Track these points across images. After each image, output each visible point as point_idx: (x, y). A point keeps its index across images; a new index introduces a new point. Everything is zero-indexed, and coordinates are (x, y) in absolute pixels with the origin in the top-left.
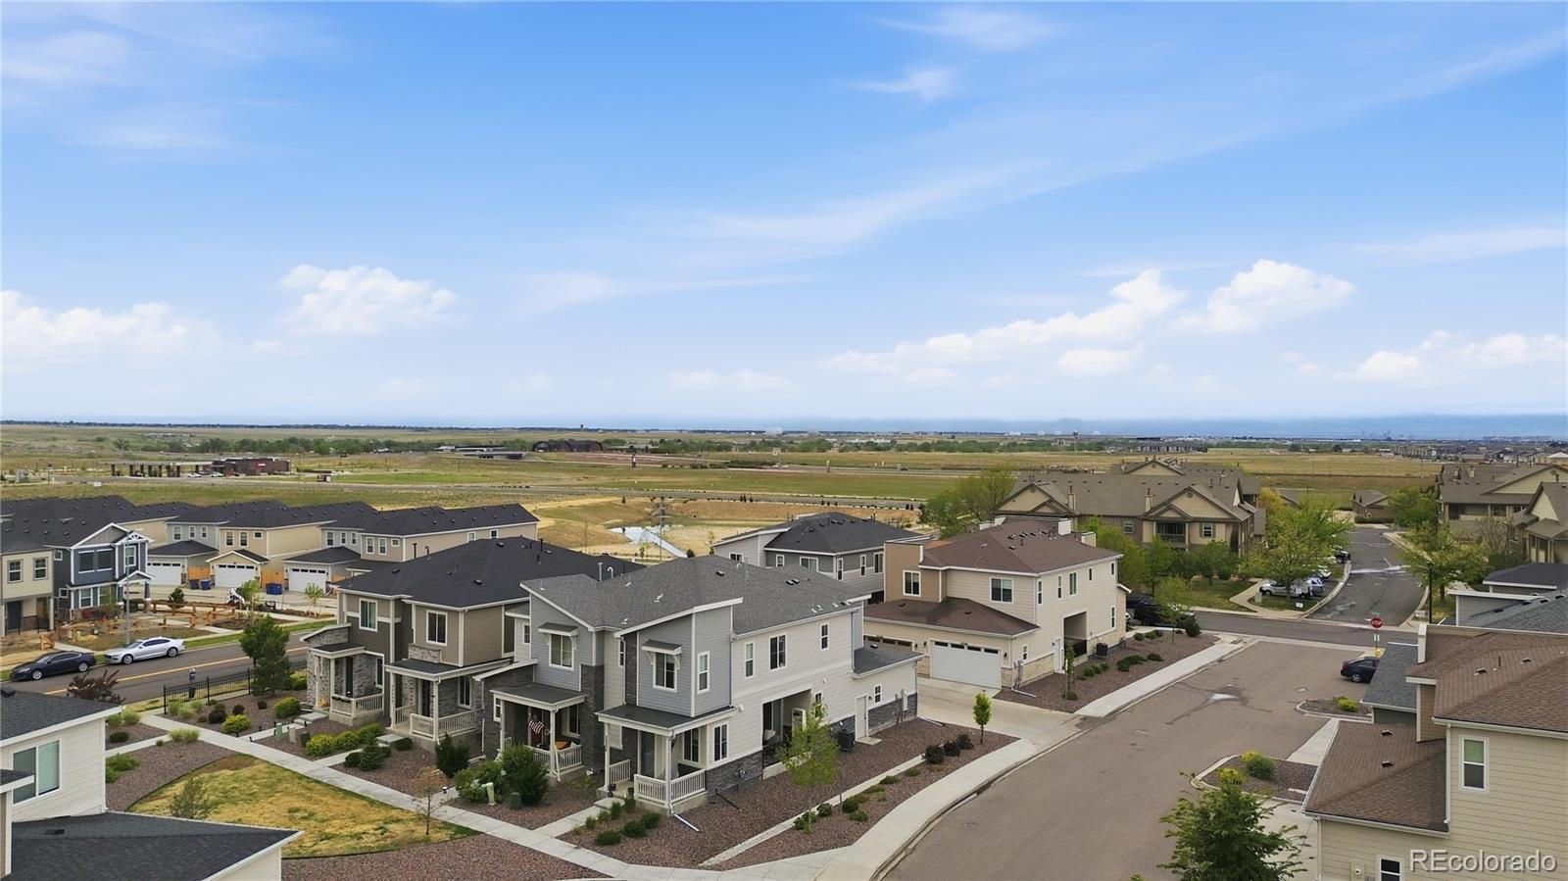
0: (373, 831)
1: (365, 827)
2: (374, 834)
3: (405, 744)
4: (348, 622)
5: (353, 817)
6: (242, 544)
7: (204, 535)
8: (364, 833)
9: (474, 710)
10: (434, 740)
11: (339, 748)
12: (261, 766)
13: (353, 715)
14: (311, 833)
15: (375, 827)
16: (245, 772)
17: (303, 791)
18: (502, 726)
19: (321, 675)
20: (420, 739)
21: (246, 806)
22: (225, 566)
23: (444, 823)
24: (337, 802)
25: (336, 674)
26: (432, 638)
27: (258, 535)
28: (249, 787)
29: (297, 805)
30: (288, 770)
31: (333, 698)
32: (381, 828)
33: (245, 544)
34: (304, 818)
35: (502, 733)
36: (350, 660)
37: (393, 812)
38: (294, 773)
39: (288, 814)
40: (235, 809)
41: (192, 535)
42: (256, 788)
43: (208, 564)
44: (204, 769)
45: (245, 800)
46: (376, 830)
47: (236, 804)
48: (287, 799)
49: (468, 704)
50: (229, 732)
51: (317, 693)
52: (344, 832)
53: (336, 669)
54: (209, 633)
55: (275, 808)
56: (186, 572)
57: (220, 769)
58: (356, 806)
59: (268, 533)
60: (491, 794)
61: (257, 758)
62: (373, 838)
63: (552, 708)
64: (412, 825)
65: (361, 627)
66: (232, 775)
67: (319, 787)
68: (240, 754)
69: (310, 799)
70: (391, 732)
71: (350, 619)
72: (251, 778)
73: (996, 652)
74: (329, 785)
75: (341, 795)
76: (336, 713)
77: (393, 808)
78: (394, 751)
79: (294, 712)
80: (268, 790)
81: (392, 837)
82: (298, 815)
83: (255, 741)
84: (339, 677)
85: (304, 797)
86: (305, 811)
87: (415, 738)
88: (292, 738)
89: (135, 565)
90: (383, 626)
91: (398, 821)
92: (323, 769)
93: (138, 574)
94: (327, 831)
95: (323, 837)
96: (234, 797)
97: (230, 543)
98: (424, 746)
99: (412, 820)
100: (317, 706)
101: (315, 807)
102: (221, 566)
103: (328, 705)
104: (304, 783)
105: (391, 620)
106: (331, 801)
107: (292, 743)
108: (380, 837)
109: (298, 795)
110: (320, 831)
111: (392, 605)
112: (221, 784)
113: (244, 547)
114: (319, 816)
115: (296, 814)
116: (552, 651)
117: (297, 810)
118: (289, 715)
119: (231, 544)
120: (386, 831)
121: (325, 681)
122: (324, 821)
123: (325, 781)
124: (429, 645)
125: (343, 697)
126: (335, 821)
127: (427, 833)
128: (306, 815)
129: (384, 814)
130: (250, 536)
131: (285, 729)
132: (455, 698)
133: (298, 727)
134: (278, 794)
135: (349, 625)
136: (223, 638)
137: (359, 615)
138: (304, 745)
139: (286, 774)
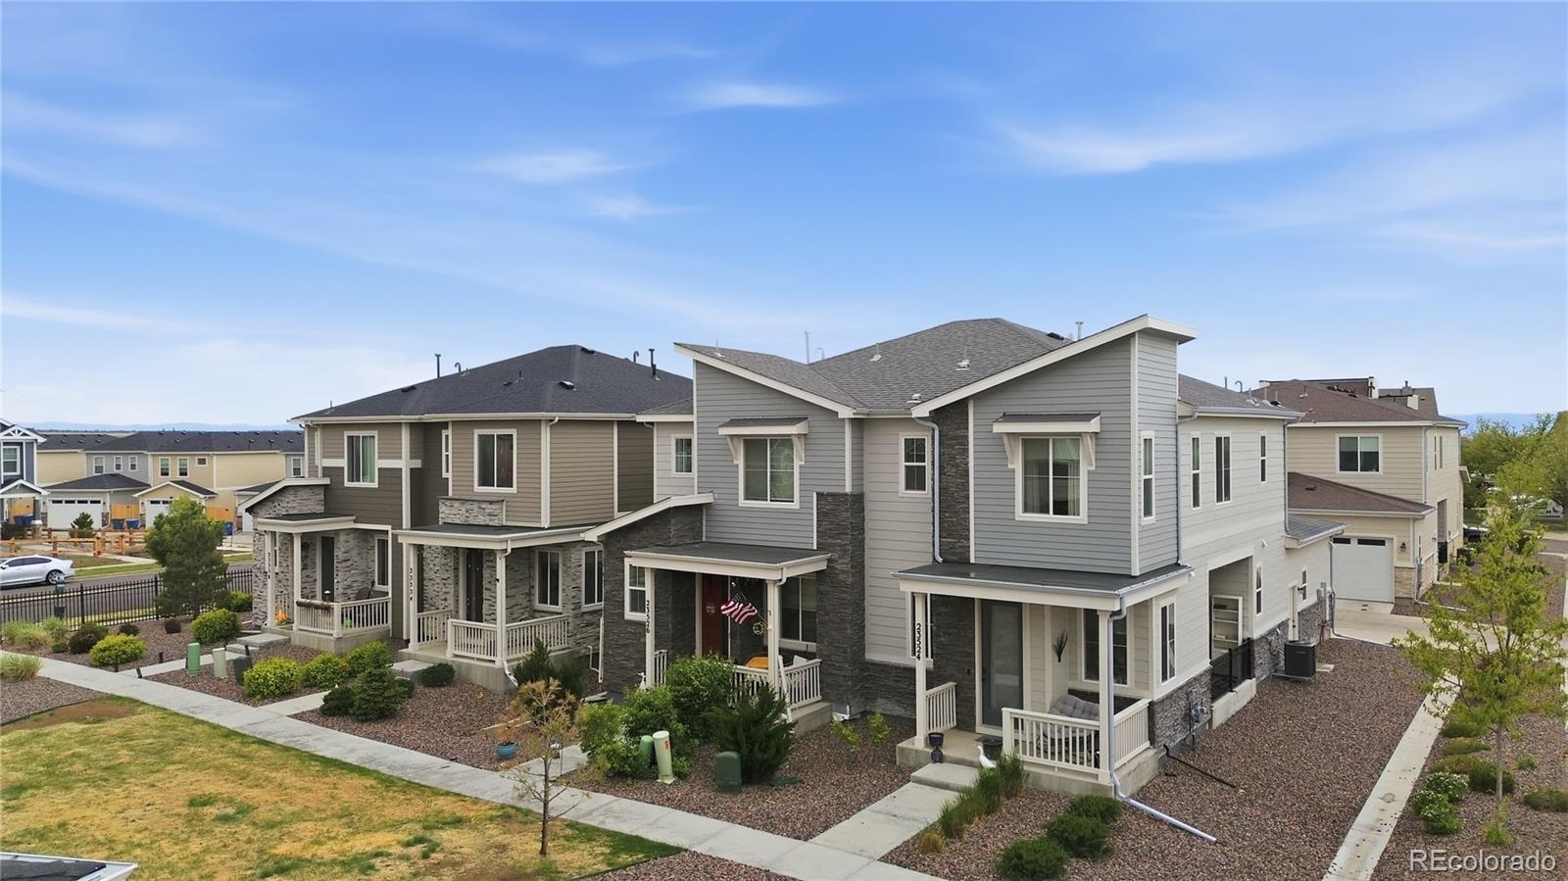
0: (397, 850)
1: (381, 839)
2: (405, 858)
3: (440, 676)
4: (324, 476)
5: (345, 814)
6: (181, 474)
7: (133, 467)
8: (377, 855)
9: (568, 612)
10: (497, 665)
11: (310, 684)
12: (149, 717)
13: (337, 631)
14: (239, 856)
15: (404, 837)
16: (113, 727)
17: (230, 761)
18: (651, 627)
19: (277, 570)
20: (469, 665)
21: (92, 792)
22: (158, 502)
23: (572, 825)
24: (307, 781)
25: (304, 568)
26: (486, 480)
27: (202, 462)
28: (114, 754)
29: (210, 789)
30: (203, 722)
31: (299, 604)
32: (419, 840)
33: (186, 474)
34: (225, 819)
35: (650, 639)
36: (328, 541)
37: (441, 802)
38: (215, 727)
39: (185, 811)
40: (61, 799)
41: (118, 467)
42: (124, 756)
43: (137, 499)
44: (28, 721)
45: (92, 782)
46: (408, 844)
47: (68, 788)
48: (191, 775)
49: (555, 602)
50: (102, 664)
51: (269, 604)
52: (325, 852)
53: (304, 558)
54: (120, 562)
55: (155, 796)
56: (108, 510)
57: (62, 721)
58: (350, 791)
59: (215, 457)
60: (665, 757)
61: (144, 703)
62: (404, 867)
63: (774, 574)
64: (494, 832)
65: (347, 484)
66: (83, 731)
67: (266, 752)
68: (112, 697)
69: (243, 776)
70: (410, 657)
71: (327, 472)
72: (121, 737)
73: (1381, 543)
74: (287, 749)
75: (316, 767)
76: (303, 630)
77: (436, 792)
78: (419, 688)
79: (227, 634)
80: (151, 759)
81: (454, 864)
82: (211, 811)
83: (146, 678)
84: (308, 572)
85: (231, 772)
86: (230, 801)
87: (460, 665)
88: (221, 672)
89: (18, 473)
90: (390, 476)
91: (458, 822)
92: (277, 719)
93: (22, 485)
94: (282, 849)
95: (270, 865)
96: (69, 773)
97: (165, 473)
98: (478, 678)
99: (491, 819)
100: (271, 622)
101: (256, 792)
102: (152, 502)
103: (289, 621)
104: (234, 744)
105: (404, 463)
106: (291, 779)
107: (220, 680)
108: (421, 863)
109: (218, 768)
110: (261, 852)
111: (405, 436)
112: (49, 748)
113: (183, 478)
114: (263, 814)
115: (207, 810)
116: (747, 475)
117: (207, 801)
118: (218, 639)
119: (167, 474)
120: (434, 847)
121: (284, 582)
122: (271, 825)
123: (280, 741)
124: (481, 494)
125: (318, 601)
126: (302, 825)
127: (543, 852)
128: (230, 811)
129: (416, 808)
130: (192, 464)
131: (206, 660)
132: (530, 594)
133: (235, 656)
134: (172, 767)
135: (327, 481)
136: (139, 567)
137: (343, 463)
138: (240, 680)
139: (198, 729)
